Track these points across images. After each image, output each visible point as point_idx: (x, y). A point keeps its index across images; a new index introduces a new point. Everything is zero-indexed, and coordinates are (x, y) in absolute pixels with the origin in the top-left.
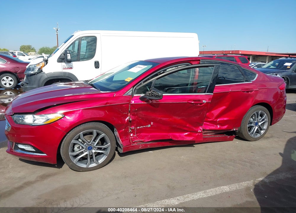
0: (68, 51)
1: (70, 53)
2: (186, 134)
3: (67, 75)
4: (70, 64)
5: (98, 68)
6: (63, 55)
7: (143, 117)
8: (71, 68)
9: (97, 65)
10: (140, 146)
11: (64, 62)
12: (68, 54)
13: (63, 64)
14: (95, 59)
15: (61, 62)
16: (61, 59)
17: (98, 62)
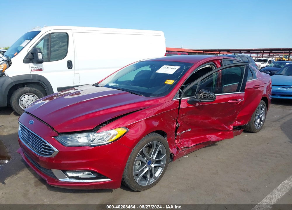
0: (38, 50)
1: (41, 53)
2: (220, 133)
3: (37, 78)
4: (40, 65)
5: (72, 68)
6: (30, 54)
7: (188, 121)
8: (41, 70)
9: (70, 65)
10: (184, 153)
11: (33, 62)
12: (39, 54)
13: (32, 65)
14: (68, 58)
15: (29, 63)
16: (28, 59)
17: (71, 62)
